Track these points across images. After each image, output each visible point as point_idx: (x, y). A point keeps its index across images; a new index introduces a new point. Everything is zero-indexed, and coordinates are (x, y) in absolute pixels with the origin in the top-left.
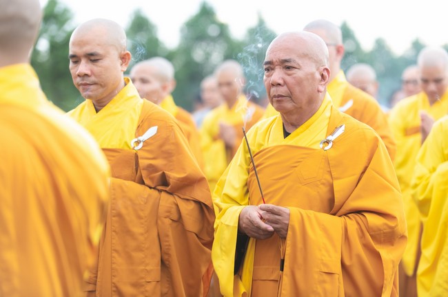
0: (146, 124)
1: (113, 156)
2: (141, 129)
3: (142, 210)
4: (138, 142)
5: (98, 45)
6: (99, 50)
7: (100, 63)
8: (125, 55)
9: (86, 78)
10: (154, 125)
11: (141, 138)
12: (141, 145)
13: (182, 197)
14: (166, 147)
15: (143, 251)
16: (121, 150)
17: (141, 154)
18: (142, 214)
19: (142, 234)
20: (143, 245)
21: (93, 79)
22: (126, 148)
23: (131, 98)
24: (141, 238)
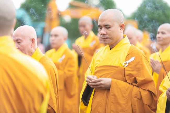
0: (130, 56)
1: (115, 69)
2: (128, 57)
3: (125, 94)
4: (126, 63)
5: (109, 21)
6: (110, 24)
7: (110, 29)
8: (122, 25)
9: (104, 36)
10: (133, 56)
11: (127, 62)
12: (127, 65)
13: (143, 88)
14: (138, 66)
15: (124, 111)
16: (118, 66)
17: (126, 69)
18: (124, 95)
19: (124, 104)
20: (125, 109)
21: (107, 36)
22: (121, 66)
23: (126, 44)
24: (124, 106)
